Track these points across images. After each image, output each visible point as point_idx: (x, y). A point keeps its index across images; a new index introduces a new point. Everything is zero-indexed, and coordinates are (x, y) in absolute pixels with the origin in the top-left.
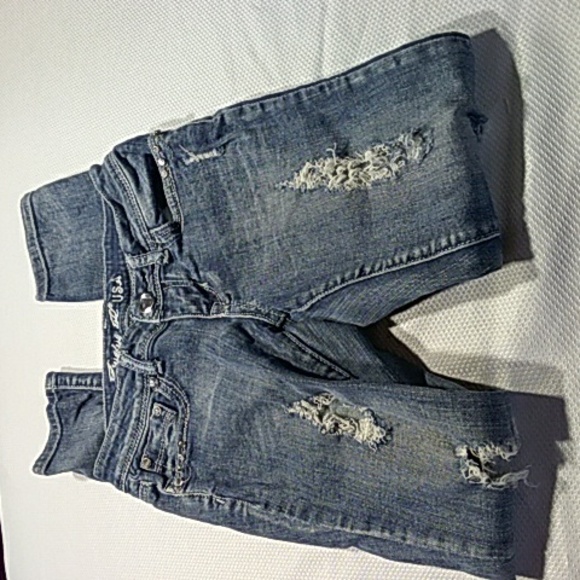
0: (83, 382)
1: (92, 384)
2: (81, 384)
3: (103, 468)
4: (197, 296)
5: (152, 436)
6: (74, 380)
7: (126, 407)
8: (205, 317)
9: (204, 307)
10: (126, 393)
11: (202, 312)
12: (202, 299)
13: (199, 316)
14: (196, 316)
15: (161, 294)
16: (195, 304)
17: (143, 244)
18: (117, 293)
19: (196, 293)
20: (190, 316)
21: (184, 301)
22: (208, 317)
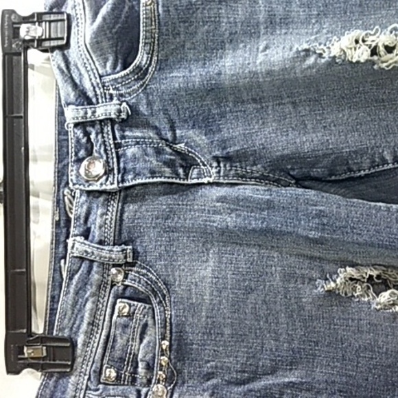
3: (48, 391)
4: (173, 157)
5: (115, 341)
7: (76, 311)
8: (182, 182)
9: (181, 171)
10: (77, 293)
11: (178, 176)
12: (179, 161)
13: (174, 180)
14: (170, 180)
15: (114, 155)
16: (169, 167)
17: (90, 94)
19: (171, 154)
20: (162, 180)
21: (155, 162)
22: (186, 182)
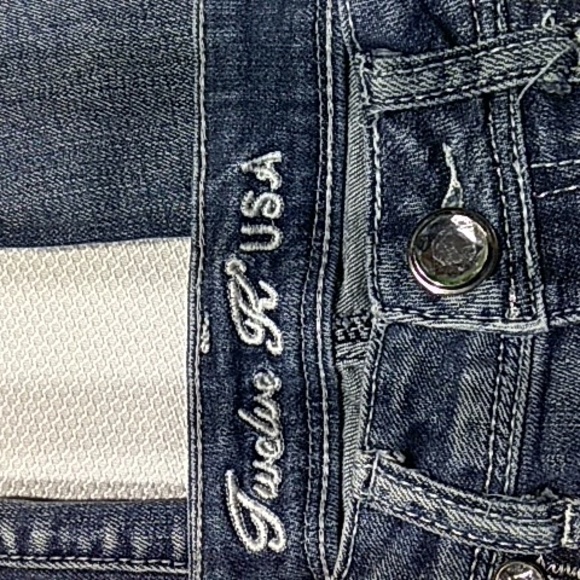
0: (84, 544)
1: (125, 550)
2: (73, 551)
6: (39, 537)
18: (259, 219)
